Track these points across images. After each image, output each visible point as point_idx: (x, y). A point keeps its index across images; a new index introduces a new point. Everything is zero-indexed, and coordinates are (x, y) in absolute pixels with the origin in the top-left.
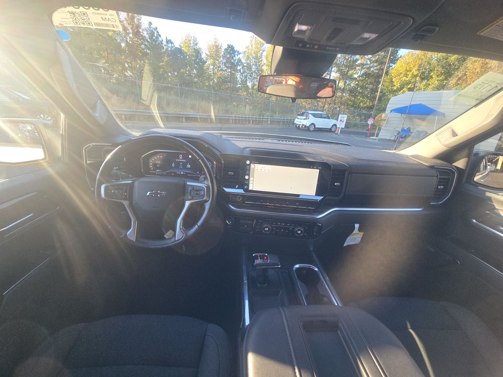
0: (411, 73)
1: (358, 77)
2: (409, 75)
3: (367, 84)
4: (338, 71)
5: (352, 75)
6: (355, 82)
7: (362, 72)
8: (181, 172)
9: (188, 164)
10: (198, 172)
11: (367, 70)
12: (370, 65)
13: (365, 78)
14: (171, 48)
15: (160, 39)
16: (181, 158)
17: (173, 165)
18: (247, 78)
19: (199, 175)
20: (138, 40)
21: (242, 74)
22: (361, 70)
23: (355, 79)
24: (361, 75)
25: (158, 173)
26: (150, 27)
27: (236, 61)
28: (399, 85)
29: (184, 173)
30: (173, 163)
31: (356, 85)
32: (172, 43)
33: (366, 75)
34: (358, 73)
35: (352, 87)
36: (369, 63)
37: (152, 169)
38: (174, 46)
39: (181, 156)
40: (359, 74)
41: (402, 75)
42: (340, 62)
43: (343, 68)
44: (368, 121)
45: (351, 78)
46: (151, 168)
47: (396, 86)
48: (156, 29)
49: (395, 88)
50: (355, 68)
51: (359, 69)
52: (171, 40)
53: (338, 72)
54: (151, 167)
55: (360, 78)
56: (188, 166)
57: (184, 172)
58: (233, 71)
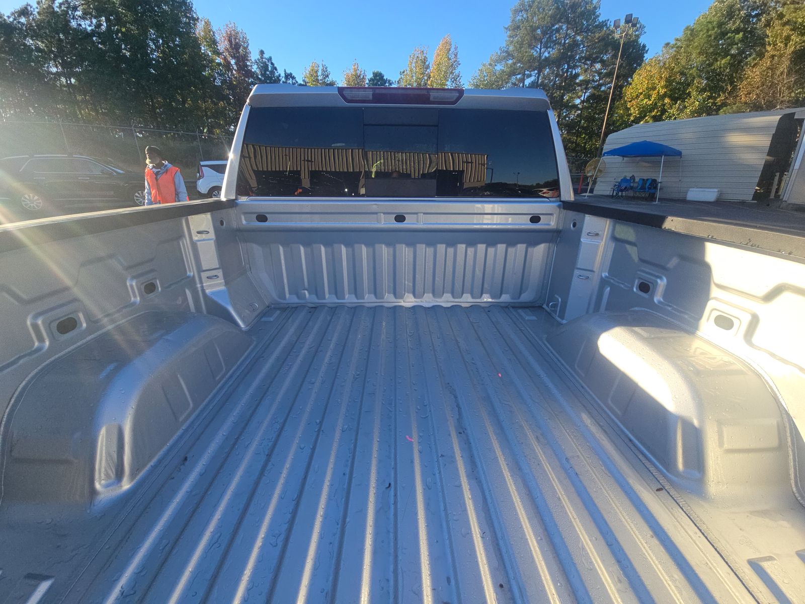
0: (656, 92)
1: (581, 103)
2: (653, 96)
3: (596, 112)
5: (570, 101)
6: (576, 112)
7: (586, 95)
11: (596, 90)
12: (599, 81)
13: (592, 103)
15: (277, 74)
22: (584, 91)
23: (576, 106)
24: (585, 100)
26: (262, 58)
28: (637, 112)
31: (578, 116)
32: (293, 78)
33: (594, 98)
34: (581, 96)
35: (572, 120)
36: (597, 78)
38: (297, 82)
40: (582, 99)
41: (642, 96)
45: (569, 106)
47: (634, 114)
48: (270, 59)
49: (632, 117)
50: (575, 89)
51: (581, 90)
52: (291, 74)
55: (585, 104)
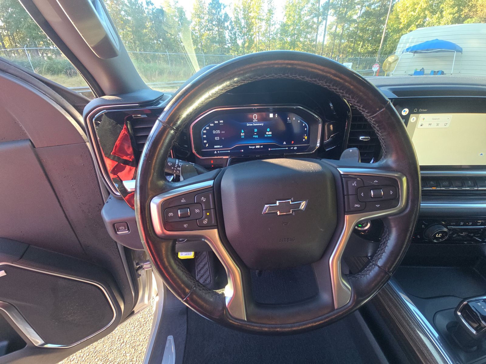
0: (419, 6)
1: (357, 18)
2: (417, 9)
3: (368, 25)
4: (335, 13)
5: (351, 17)
6: (354, 25)
7: (362, 11)
8: (255, 146)
9: (268, 130)
10: (285, 143)
11: (369, 8)
13: (365, 19)
14: (152, 11)
16: (255, 120)
17: (242, 134)
18: (237, 35)
19: (286, 147)
20: (117, 6)
21: (230, 31)
22: (360, 9)
23: (354, 21)
24: (361, 16)
25: (217, 151)
27: (223, 17)
28: (406, 21)
29: (262, 147)
30: (243, 131)
31: (355, 28)
32: (152, 4)
33: (367, 14)
34: (358, 13)
35: (351, 31)
37: (207, 145)
38: (155, 7)
39: (255, 116)
40: (359, 15)
41: (409, 10)
42: (337, 2)
43: (341, 10)
44: (373, 68)
45: (351, 21)
46: (206, 143)
47: (403, 23)
49: (402, 26)
50: (355, 7)
51: (359, 8)
52: (150, 1)
53: (335, 15)
54: (205, 141)
55: (360, 19)
56: (267, 133)
57: (260, 145)
58: (222, 29)
